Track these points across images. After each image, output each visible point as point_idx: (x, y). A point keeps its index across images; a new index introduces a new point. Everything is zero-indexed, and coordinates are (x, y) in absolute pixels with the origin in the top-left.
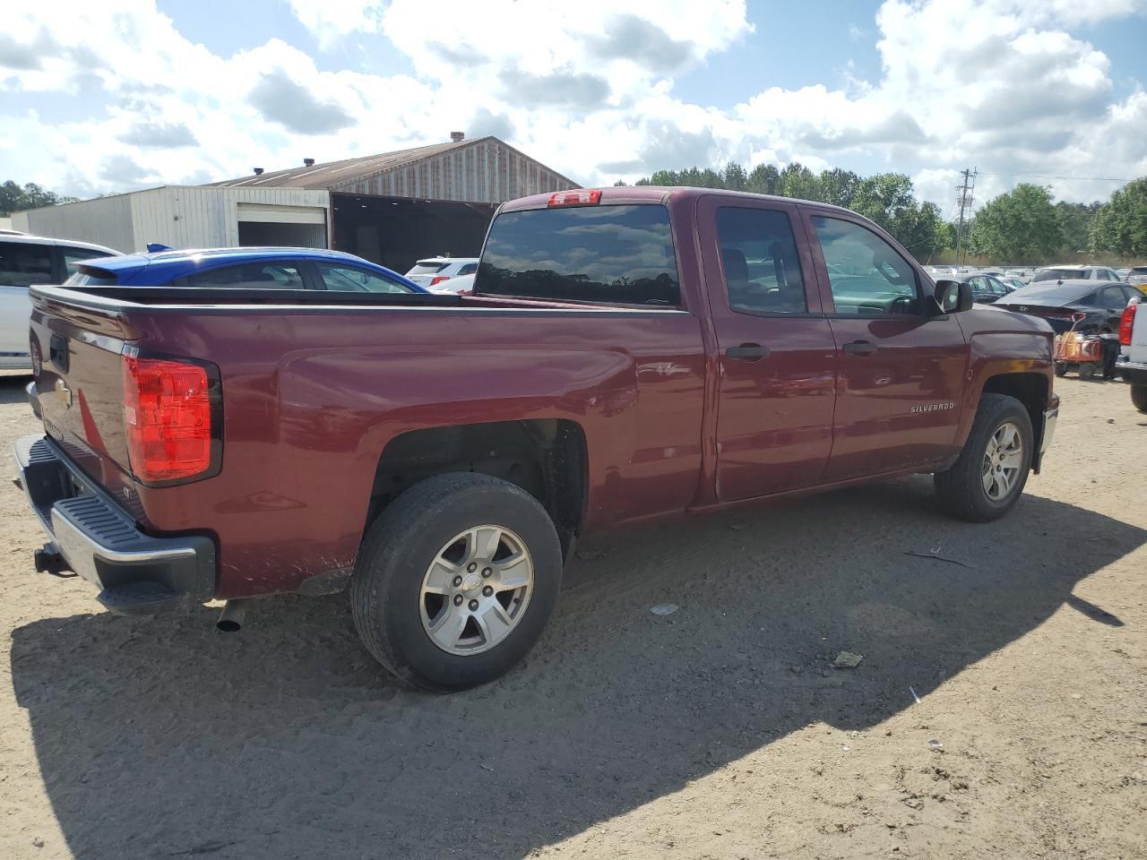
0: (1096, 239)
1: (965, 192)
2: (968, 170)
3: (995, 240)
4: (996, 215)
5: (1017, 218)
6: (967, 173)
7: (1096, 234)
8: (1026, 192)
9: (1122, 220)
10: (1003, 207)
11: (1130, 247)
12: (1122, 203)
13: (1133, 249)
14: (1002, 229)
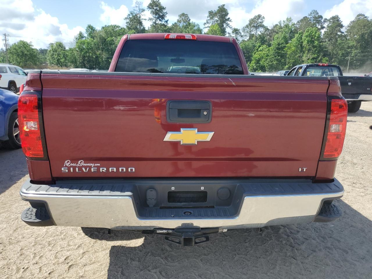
0: (49, 61)
1: (6, 42)
2: (5, 34)
3: (16, 60)
4: (14, 51)
5: (22, 52)
6: (5, 35)
7: (49, 59)
8: (24, 43)
9: (56, 55)
10: (17, 48)
11: (60, 64)
12: (55, 49)
13: (61, 64)
14: (18, 55)
